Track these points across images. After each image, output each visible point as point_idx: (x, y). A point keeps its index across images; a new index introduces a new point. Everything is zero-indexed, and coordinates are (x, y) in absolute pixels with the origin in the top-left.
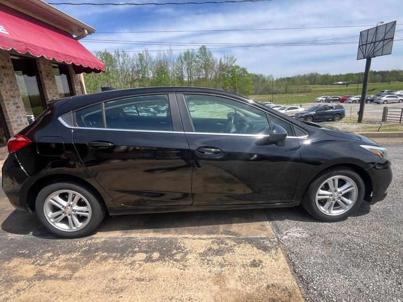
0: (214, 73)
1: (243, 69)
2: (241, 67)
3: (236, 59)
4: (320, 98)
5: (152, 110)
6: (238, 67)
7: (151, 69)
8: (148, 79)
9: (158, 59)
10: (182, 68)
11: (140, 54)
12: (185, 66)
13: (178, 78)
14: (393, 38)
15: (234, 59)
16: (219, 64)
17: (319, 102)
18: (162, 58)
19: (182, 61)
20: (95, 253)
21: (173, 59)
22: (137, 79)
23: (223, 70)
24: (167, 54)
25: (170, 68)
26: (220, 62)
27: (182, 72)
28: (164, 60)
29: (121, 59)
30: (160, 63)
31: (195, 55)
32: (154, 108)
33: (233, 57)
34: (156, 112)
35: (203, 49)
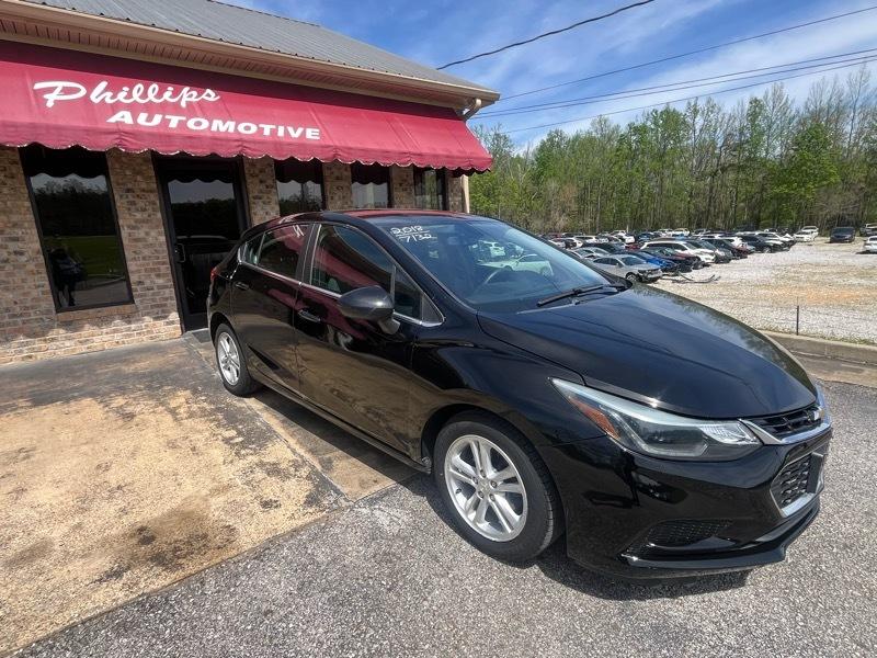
8: (765, 162)
11: (756, 100)
28: (829, 107)
29: (699, 122)
30: (815, 115)
34: (749, 247)
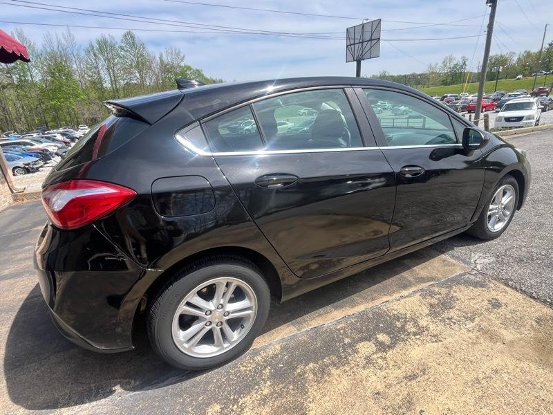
0: (154, 77)
1: (197, 70)
2: (194, 67)
3: (184, 57)
4: (302, 111)
5: (59, 137)
6: (189, 68)
7: (37, 67)
8: (34, 84)
9: (48, 50)
10: (96, 67)
12: (102, 63)
13: (93, 83)
14: (379, 39)
15: (182, 55)
16: (159, 61)
17: (301, 115)
18: (55, 48)
19: (95, 55)
20: (294, 370)
21: (78, 50)
22: (9, 84)
23: (168, 71)
24: (63, 41)
25: (75, 66)
26: (161, 58)
27: (99, 73)
30: (52, 55)
31: (117, 46)
32: (63, 134)
33: (179, 52)
35: (129, 37)
